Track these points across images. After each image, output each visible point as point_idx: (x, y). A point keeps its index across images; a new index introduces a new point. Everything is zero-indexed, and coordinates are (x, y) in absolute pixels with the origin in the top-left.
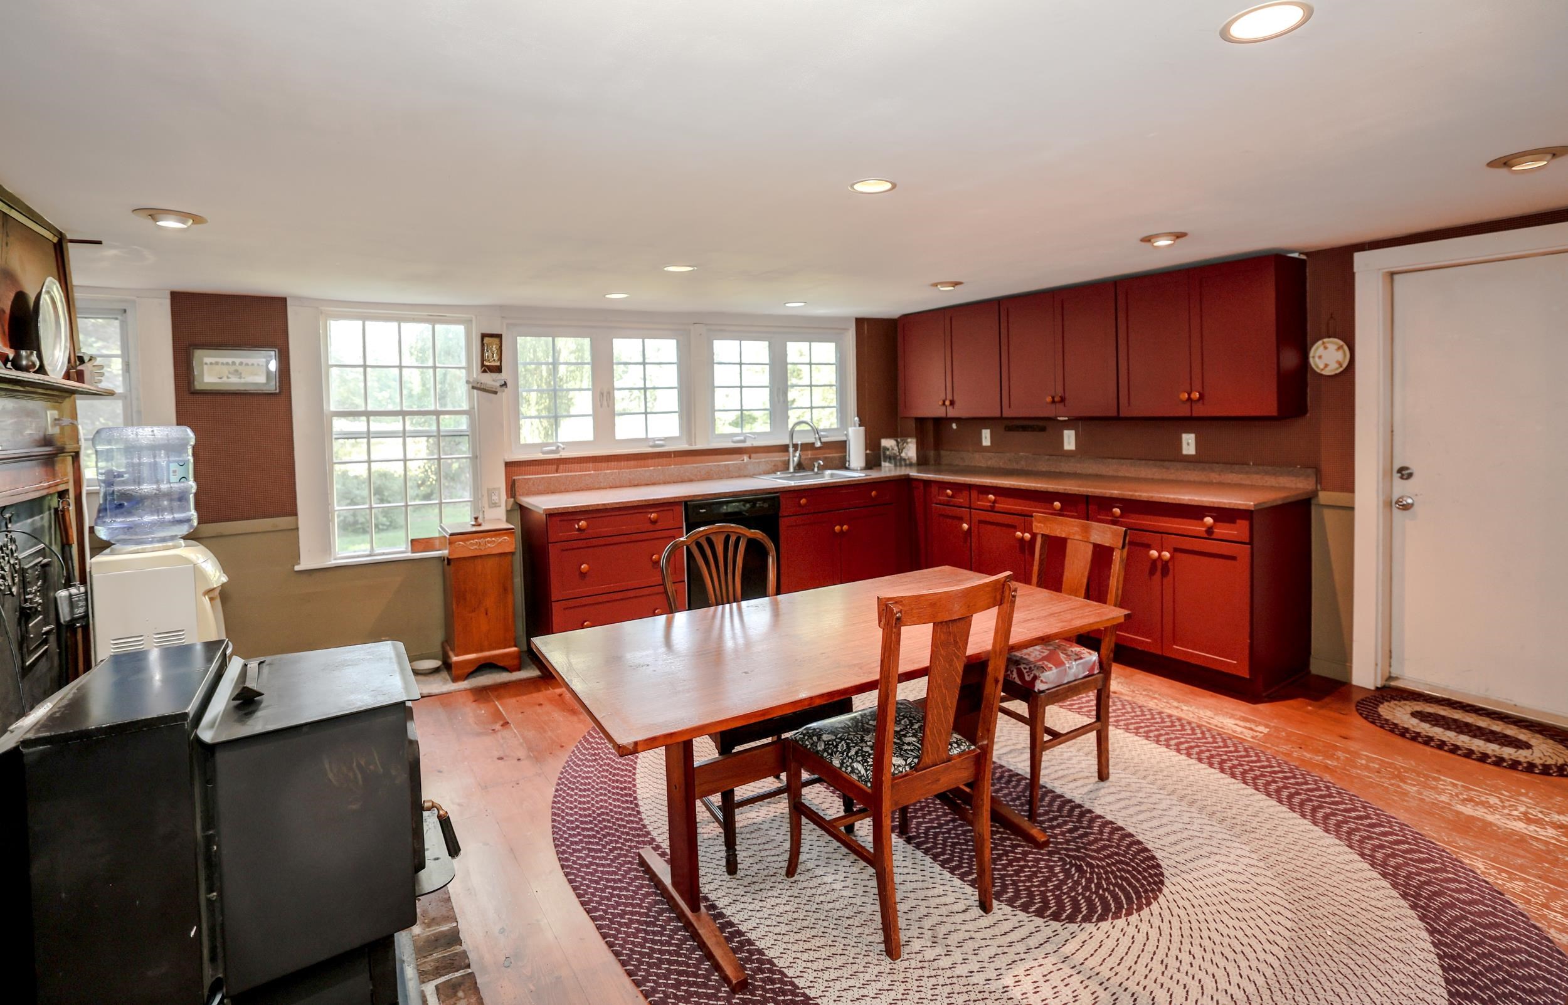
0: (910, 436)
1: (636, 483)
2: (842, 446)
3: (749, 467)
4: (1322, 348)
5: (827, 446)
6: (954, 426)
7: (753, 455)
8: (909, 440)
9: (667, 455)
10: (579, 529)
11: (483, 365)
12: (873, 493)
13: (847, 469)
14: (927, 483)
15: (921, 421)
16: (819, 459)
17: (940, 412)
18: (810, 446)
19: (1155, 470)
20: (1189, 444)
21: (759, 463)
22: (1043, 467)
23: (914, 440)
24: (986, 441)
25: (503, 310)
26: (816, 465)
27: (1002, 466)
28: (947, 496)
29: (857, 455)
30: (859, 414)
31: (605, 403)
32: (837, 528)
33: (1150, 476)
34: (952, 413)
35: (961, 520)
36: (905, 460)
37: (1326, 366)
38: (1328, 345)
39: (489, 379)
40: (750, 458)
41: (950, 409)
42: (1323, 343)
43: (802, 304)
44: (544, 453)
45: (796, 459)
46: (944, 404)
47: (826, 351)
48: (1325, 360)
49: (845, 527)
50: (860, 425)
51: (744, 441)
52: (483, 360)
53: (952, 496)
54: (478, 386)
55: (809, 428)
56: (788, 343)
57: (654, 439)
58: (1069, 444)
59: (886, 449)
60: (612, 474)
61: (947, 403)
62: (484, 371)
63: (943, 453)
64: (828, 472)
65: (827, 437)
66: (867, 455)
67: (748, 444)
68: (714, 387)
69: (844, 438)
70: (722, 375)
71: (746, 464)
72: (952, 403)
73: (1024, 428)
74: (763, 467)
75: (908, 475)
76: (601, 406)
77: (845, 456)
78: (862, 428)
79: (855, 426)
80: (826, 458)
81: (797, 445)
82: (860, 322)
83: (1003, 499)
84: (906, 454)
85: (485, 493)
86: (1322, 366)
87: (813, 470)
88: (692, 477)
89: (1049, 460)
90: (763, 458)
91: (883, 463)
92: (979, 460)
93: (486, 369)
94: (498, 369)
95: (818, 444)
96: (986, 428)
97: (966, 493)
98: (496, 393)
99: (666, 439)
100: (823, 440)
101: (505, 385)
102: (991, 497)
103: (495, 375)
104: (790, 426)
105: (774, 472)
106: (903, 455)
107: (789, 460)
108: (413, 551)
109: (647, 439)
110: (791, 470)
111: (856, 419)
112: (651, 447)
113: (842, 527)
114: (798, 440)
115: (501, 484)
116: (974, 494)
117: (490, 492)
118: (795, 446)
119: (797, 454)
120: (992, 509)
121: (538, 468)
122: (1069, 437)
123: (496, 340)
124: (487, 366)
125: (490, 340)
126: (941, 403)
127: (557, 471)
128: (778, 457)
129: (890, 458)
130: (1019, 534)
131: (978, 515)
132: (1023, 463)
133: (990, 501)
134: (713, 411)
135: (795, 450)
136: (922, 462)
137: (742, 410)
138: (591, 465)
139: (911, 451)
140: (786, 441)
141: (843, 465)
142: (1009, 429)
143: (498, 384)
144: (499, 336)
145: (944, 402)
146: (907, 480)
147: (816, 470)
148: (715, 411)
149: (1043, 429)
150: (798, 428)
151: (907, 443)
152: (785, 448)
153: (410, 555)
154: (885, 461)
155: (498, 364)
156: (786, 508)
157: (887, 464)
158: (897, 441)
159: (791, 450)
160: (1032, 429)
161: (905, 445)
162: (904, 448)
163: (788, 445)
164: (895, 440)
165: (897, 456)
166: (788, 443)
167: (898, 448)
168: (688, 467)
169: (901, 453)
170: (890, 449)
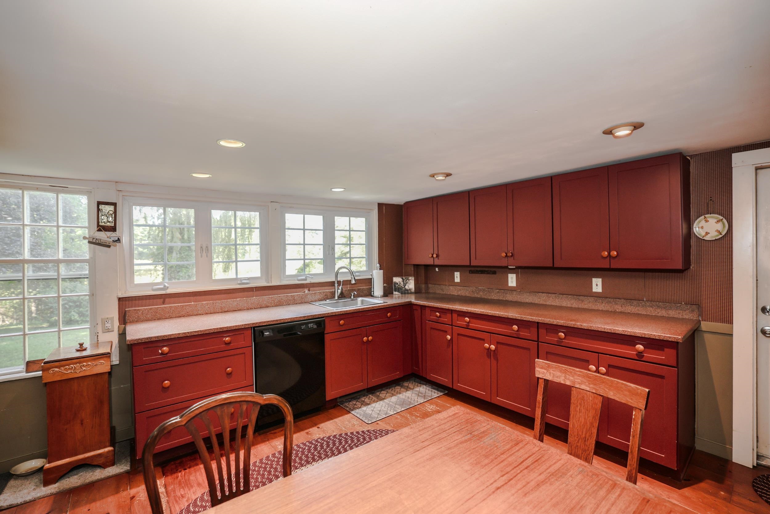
0: (411, 276)
1: (226, 309)
2: (369, 281)
3: (308, 296)
4: (703, 222)
5: (358, 281)
6: (437, 269)
7: (311, 289)
8: (410, 278)
9: (251, 289)
10: (162, 354)
11: (98, 225)
12: (389, 314)
13: (372, 296)
14: (423, 307)
15: (417, 266)
16: (355, 290)
17: (430, 262)
18: (347, 283)
19: (573, 301)
20: (597, 285)
21: (315, 293)
22: (494, 296)
23: (413, 278)
24: (457, 279)
26: (353, 295)
27: (468, 295)
28: (437, 316)
29: (378, 289)
30: (380, 262)
31: (204, 254)
32: (365, 339)
33: (569, 305)
34: (437, 262)
35: (446, 332)
36: (407, 290)
37: (707, 233)
38: (708, 219)
39: (103, 236)
40: (309, 291)
41: (436, 260)
42: (705, 217)
43: (343, 190)
44: (153, 290)
45: (339, 291)
46: (432, 256)
47: (359, 223)
48: (706, 230)
49: (370, 338)
50: (380, 269)
51: (305, 280)
52: (98, 222)
53: (440, 317)
54: (94, 241)
55: (347, 271)
56: (336, 218)
57: (241, 279)
58: (512, 282)
59: (396, 283)
60: (208, 304)
61: (435, 256)
62: (99, 230)
63: (430, 285)
64: (360, 299)
65: (359, 276)
66: (384, 286)
67: (308, 281)
68: (285, 244)
69: (371, 277)
70: (292, 237)
71: (307, 295)
72: (438, 256)
73: (482, 272)
74: (318, 297)
75: (411, 301)
76: (201, 256)
77: (371, 288)
78: (382, 271)
79: (377, 270)
80: (359, 289)
81: (340, 281)
82: (380, 205)
83: (474, 320)
84: (408, 286)
85: (100, 322)
86: (703, 234)
87: (351, 297)
88: (269, 305)
89: (498, 292)
90: (318, 290)
91: (394, 292)
92: (453, 291)
93: (100, 228)
94: (112, 229)
95: (353, 282)
96: (457, 271)
97: (449, 315)
98: (109, 246)
99: (249, 279)
100: (356, 278)
101: (119, 240)
102: (467, 319)
103: (109, 234)
104: (336, 270)
105: (325, 299)
106: (406, 287)
107: (335, 291)
108: (27, 371)
109: (236, 279)
110: (336, 298)
111: (378, 265)
112: (239, 284)
113: (368, 338)
114: (341, 278)
115: (115, 314)
116: (455, 316)
117: (104, 321)
118: (339, 283)
119: (340, 288)
120: (467, 327)
121: (148, 301)
122: (512, 278)
123: (112, 208)
124: (101, 226)
125: (106, 207)
126: (430, 256)
127: (164, 303)
128: (328, 290)
129: (399, 289)
130: (487, 345)
131: (456, 330)
132: (481, 293)
133: (466, 322)
134: (285, 260)
135: (339, 285)
136: (418, 291)
137: (304, 259)
138: (192, 298)
139: (411, 285)
140: (333, 279)
141: (369, 294)
142: (472, 272)
143: (111, 240)
144: (115, 204)
145: (433, 255)
146: (410, 305)
147: (352, 297)
148: (286, 260)
149: (494, 273)
150: (341, 271)
151: (409, 280)
152: (332, 284)
153: (24, 375)
154: (395, 291)
155: (113, 225)
156: (329, 327)
157: (397, 293)
158: (403, 278)
159: (336, 285)
160: (488, 273)
161: (407, 281)
162: (407, 283)
163: (334, 282)
164: (401, 278)
165: (403, 288)
166: (334, 280)
167: (404, 283)
168: (265, 298)
169: (406, 286)
170: (399, 284)
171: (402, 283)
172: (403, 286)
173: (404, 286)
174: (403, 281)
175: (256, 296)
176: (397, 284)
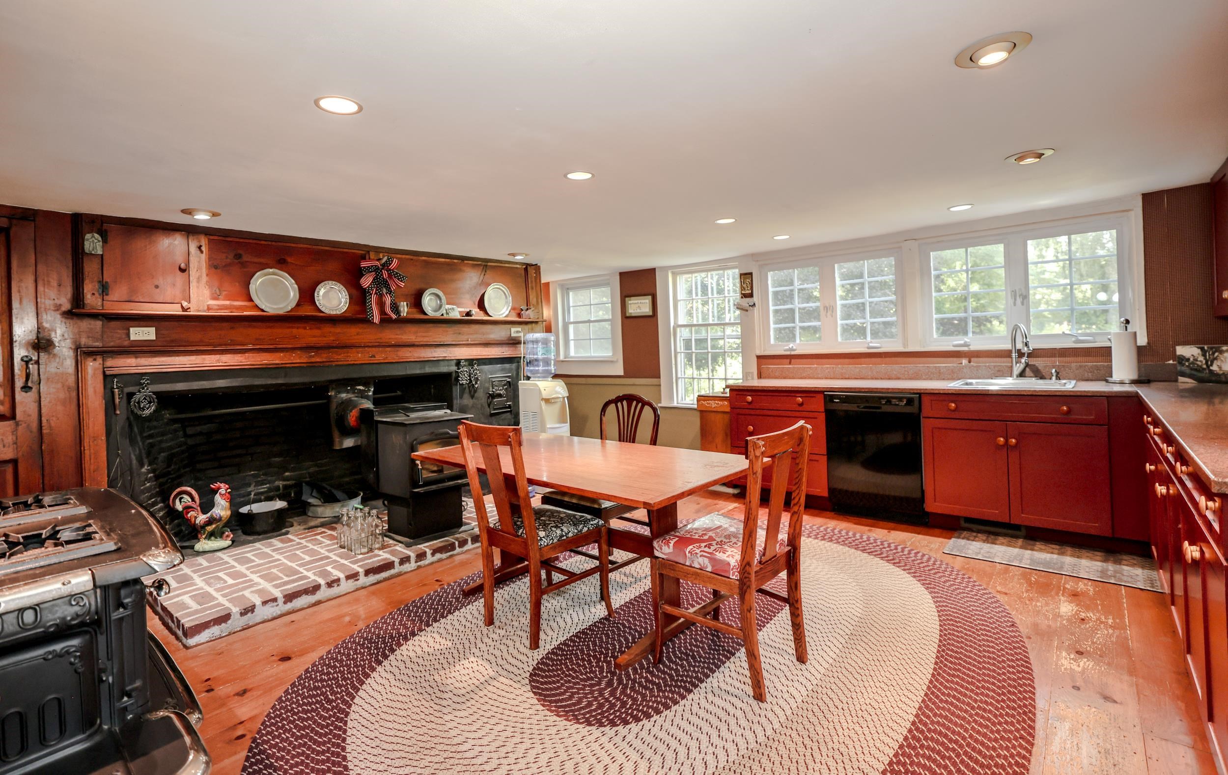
1: (847, 376)
7: (972, 359)
8: (1224, 348)
9: (878, 355)
10: (748, 402)
11: (742, 294)
12: (1063, 409)
21: (976, 366)
25: (754, 256)
31: (829, 314)
32: (1000, 440)
39: (746, 302)
40: (970, 362)
45: (1021, 366)
52: (742, 290)
54: (739, 307)
59: (1184, 359)
62: (742, 297)
66: (1141, 365)
75: (1135, 392)
77: (1104, 367)
82: (1152, 197)
91: (1179, 379)
93: (744, 296)
94: (751, 295)
101: (754, 305)
103: (748, 299)
110: (1017, 375)
113: (1007, 439)
115: (754, 370)
119: (1023, 361)
121: (778, 361)
123: (749, 277)
125: (746, 277)
127: (790, 363)
128: (1003, 362)
129: (1193, 373)
143: (750, 305)
144: (751, 274)
147: (1054, 378)
151: (1221, 352)
154: (1183, 375)
155: (751, 292)
156: (930, 410)
157: (1186, 379)
158: (1202, 349)
159: (1014, 355)
161: (1216, 354)
162: (1216, 359)
163: (1011, 351)
164: (1198, 348)
165: (1204, 369)
166: (1011, 348)
167: (1205, 359)
168: (896, 367)
169: (1212, 365)
170: (1191, 359)
171: (1201, 358)
172: (1205, 366)
173: (1208, 367)
174: (1204, 355)
175: (885, 364)
176: (1188, 360)
